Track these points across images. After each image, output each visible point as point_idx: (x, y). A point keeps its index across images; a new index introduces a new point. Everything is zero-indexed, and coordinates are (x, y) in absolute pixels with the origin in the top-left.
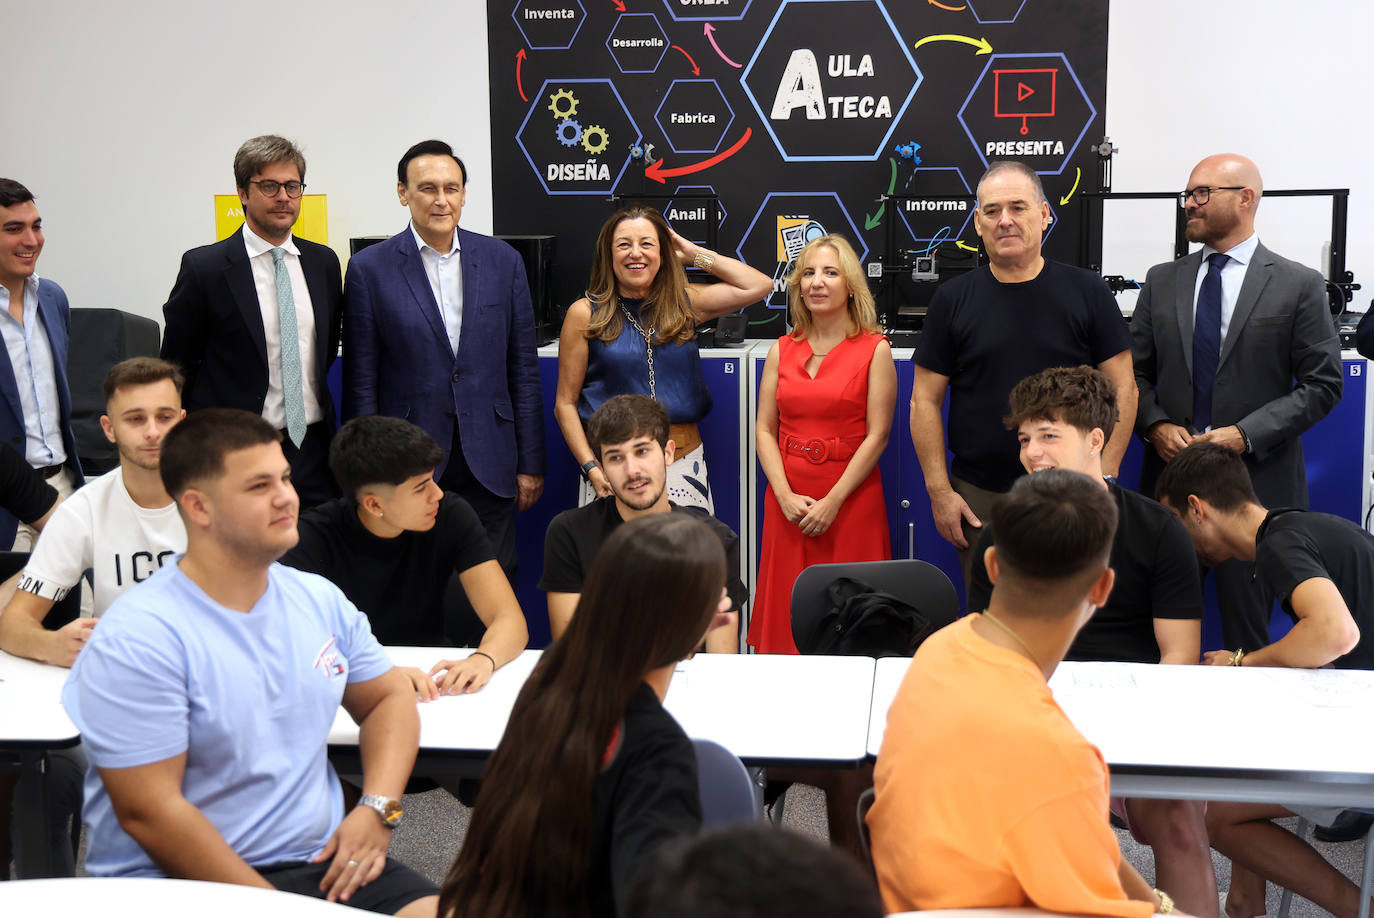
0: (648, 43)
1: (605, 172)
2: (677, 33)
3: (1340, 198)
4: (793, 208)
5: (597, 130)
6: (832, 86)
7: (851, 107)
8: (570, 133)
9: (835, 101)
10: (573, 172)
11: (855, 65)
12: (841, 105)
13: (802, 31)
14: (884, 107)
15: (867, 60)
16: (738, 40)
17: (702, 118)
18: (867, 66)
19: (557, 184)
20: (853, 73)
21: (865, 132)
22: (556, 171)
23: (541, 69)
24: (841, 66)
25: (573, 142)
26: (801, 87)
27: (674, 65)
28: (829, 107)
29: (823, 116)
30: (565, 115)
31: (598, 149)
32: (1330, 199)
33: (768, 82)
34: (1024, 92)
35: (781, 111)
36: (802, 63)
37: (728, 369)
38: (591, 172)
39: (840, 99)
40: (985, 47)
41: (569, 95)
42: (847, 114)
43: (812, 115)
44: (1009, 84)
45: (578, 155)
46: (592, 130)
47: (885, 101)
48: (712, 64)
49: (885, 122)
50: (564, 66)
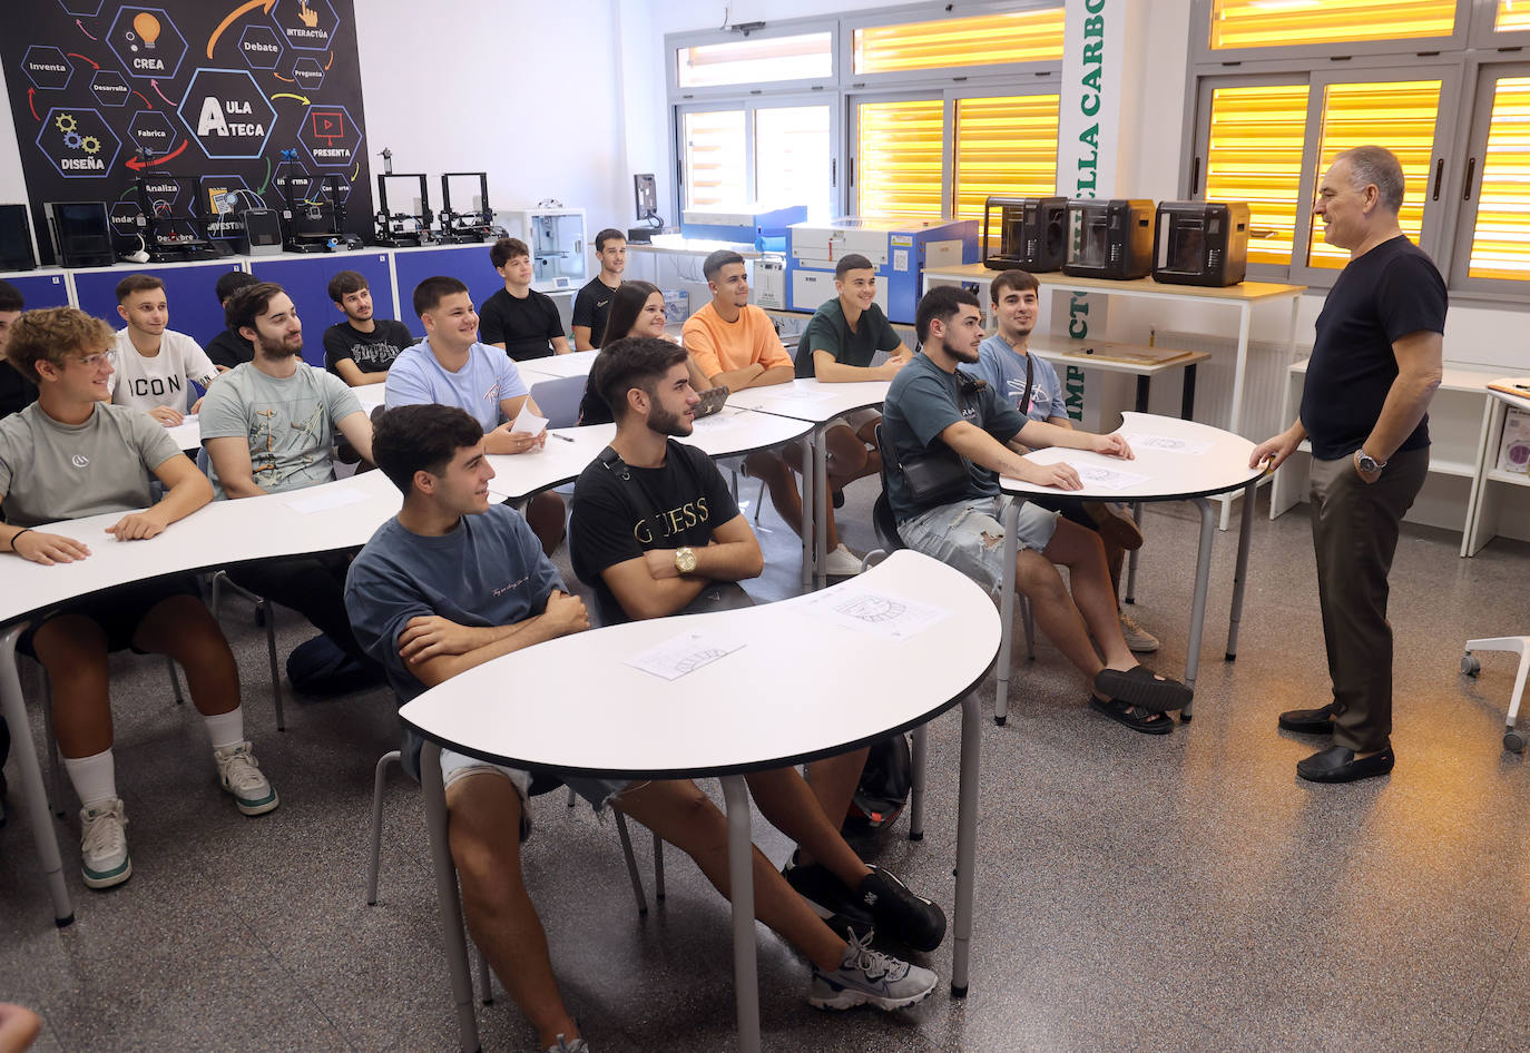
0: (117, 89)
1: (100, 165)
2: (133, 83)
3: (483, 177)
4: (217, 184)
5: (91, 139)
6: (230, 118)
7: (242, 130)
8: (73, 140)
9: (233, 126)
10: (80, 164)
11: (241, 107)
12: (236, 128)
13: (208, 87)
14: (259, 130)
15: (247, 104)
16: (175, 90)
17: (157, 134)
18: (247, 108)
19: (69, 171)
20: (240, 111)
21: (251, 144)
22: (67, 164)
23: (44, 102)
24: (233, 107)
25: (77, 146)
26: (213, 118)
27: (135, 103)
28: (230, 130)
29: (227, 134)
30: (69, 130)
31: (94, 151)
32: (479, 176)
33: (194, 114)
34: (328, 125)
35: (203, 130)
36: (211, 105)
38: (91, 164)
39: (235, 125)
40: (307, 102)
41: (69, 118)
42: (240, 134)
43: (221, 133)
44: (320, 120)
45: (81, 154)
46: (88, 139)
47: (259, 126)
48: (158, 103)
49: (260, 139)
50: (65, 100)
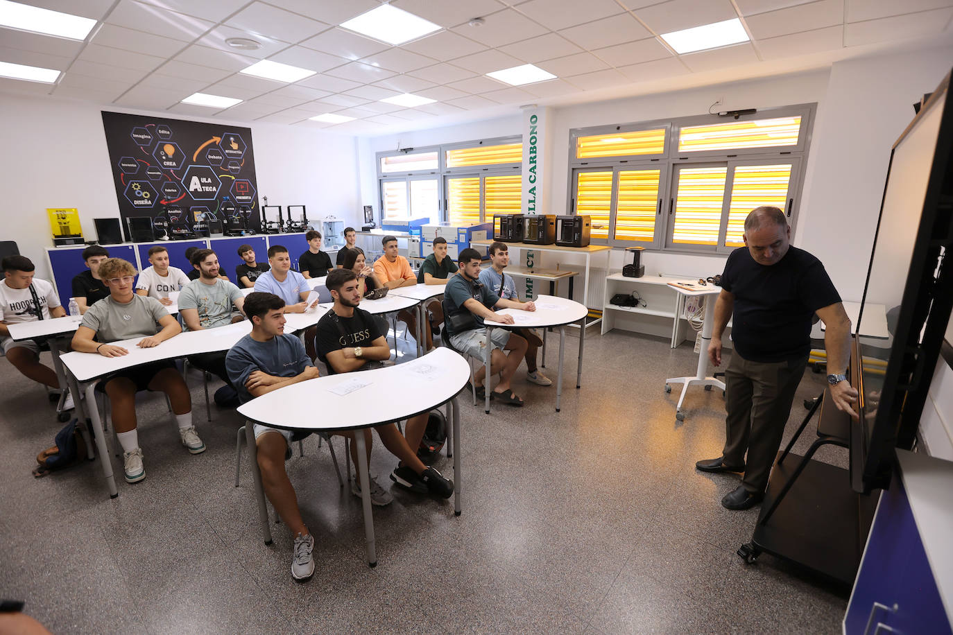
0: (157, 173)
1: (150, 202)
2: (163, 170)
3: (304, 207)
4: (198, 210)
5: (146, 192)
6: (202, 184)
7: (208, 189)
8: (139, 193)
9: (204, 187)
10: (142, 202)
11: (207, 180)
13: (194, 172)
14: (214, 189)
15: (209, 179)
16: (180, 174)
17: (173, 191)
18: (209, 181)
19: (137, 205)
20: (206, 182)
21: (211, 194)
22: (136, 202)
23: (127, 178)
24: (204, 180)
25: (141, 195)
26: (195, 184)
27: (164, 178)
28: (202, 189)
29: (201, 191)
30: (137, 189)
31: (147, 197)
32: (302, 207)
33: (188, 182)
34: (242, 187)
35: (192, 189)
36: (195, 179)
37: (204, 243)
38: (146, 202)
40: (233, 178)
41: (137, 185)
43: (199, 190)
44: (239, 185)
45: (142, 198)
47: (214, 188)
48: (173, 179)
49: (215, 192)
50: (135, 178)
